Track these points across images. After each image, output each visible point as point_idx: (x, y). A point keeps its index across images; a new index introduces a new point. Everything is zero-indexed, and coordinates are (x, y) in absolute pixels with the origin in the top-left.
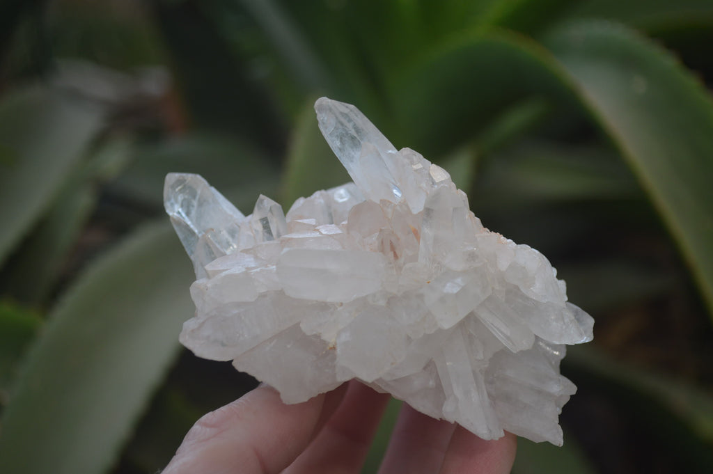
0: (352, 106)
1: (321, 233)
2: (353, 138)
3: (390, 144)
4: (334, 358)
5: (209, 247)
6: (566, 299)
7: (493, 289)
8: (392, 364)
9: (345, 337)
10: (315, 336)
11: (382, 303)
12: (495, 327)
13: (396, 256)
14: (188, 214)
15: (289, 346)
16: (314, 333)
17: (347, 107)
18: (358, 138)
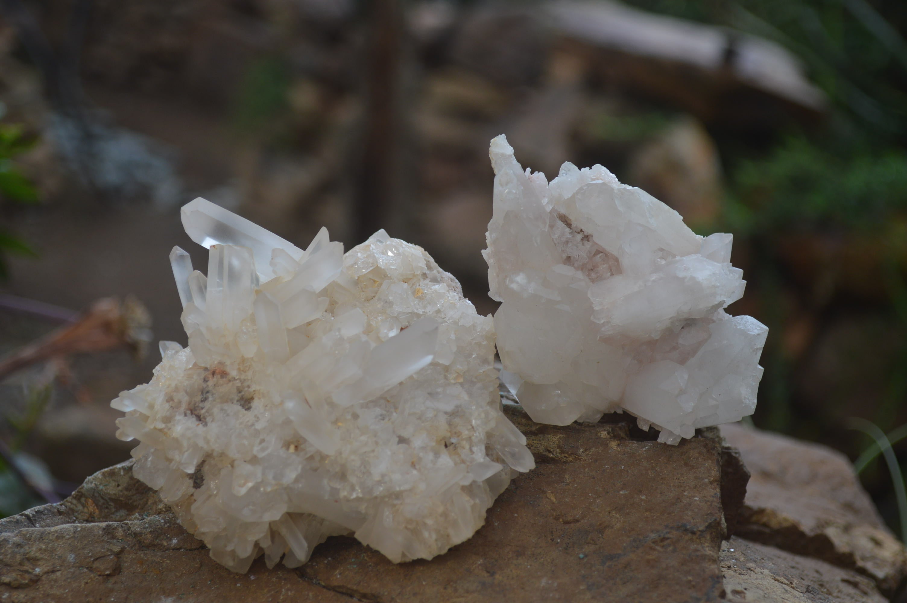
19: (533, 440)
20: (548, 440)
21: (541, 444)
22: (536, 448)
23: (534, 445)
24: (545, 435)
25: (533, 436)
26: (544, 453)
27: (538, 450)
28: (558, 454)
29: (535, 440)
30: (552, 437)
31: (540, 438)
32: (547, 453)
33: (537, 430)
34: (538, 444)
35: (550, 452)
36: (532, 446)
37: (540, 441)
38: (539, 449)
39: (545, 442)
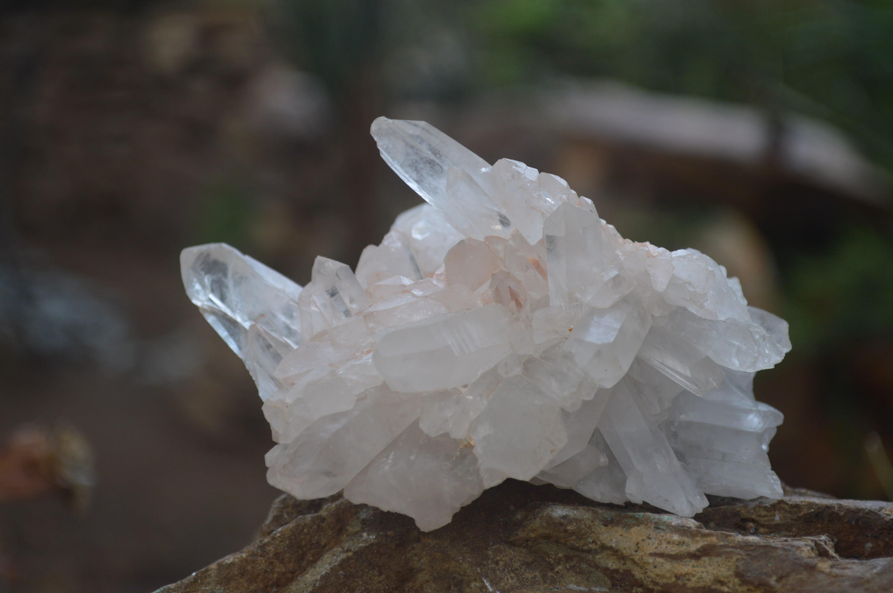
0: (423, 123)
1: (414, 296)
2: (431, 163)
3: (481, 160)
4: (475, 460)
5: (264, 339)
6: (745, 302)
7: (653, 316)
8: (552, 451)
9: (484, 431)
10: (443, 435)
11: (518, 370)
12: (668, 368)
13: (519, 304)
14: (223, 299)
15: (412, 458)
16: (441, 432)
17: (416, 125)
18: (437, 161)
19: (693, 566)
20: (719, 565)
21: (707, 572)
22: (700, 580)
23: (696, 575)
24: (713, 557)
25: (693, 561)
26: (713, 587)
27: (703, 581)
28: (737, 587)
29: (697, 566)
30: (725, 561)
31: (705, 562)
32: (718, 587)
33: (698, 550)
34: (702, 572)
35: (722, 583)
36: (694, 576)
37: (705, 567)
38: (705, 581)
39: (714, 569)
